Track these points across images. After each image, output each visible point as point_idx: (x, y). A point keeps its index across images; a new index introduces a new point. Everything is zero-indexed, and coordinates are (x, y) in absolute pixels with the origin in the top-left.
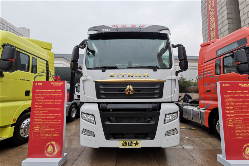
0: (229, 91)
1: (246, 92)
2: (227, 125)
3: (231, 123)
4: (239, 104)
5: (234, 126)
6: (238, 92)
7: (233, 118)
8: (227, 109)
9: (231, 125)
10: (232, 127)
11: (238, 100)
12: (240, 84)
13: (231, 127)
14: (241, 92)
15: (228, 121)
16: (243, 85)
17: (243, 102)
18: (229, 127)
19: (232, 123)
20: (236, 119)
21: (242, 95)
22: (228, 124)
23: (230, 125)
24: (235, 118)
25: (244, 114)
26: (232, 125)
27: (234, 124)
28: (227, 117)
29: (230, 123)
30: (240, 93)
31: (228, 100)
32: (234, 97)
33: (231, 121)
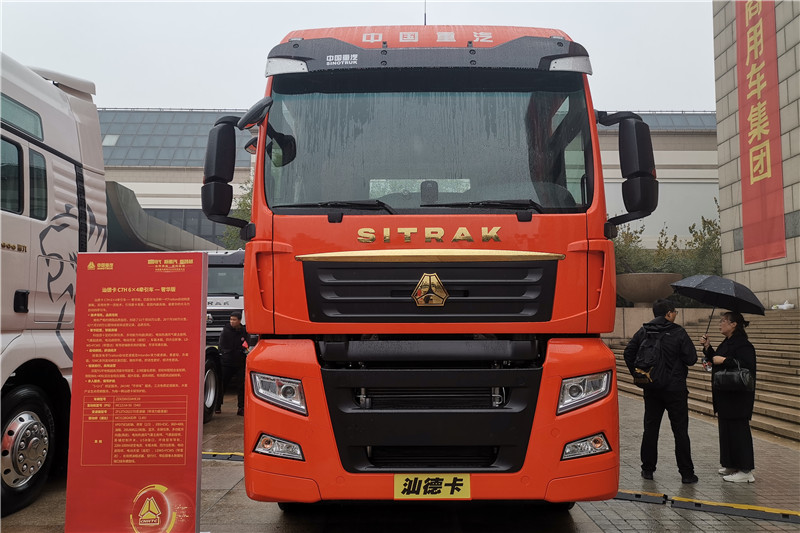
0: (109, 290)
1: (168, 289)
2: (87, 418)
3: (99, 408)
4: (136, 338)
5: (110, 418)
6: (141, 290)
7: (110, 389)
8: (91, 358)
9: (99, 415)
10: (104, 422)
11: (136, 323)
12: (151, 262)
13: (97, 424)
14: (151, 289)
15: (91, 400)
16: (163, 262)
17: (155, 328)
18: (93, 423)
19: (103, 408)
20: (119, 393)
21: (151, 302)
22: (89, 412)
23: (95, 415)
24: (119, 389)
25: (152, 375)
26: (104, 415)
27: (110, 412)
28: (91, 386)
29: (96, 409)
30: (149, 294)
31: (101, 322)
32: (123, 312)
33: (103, 402)
